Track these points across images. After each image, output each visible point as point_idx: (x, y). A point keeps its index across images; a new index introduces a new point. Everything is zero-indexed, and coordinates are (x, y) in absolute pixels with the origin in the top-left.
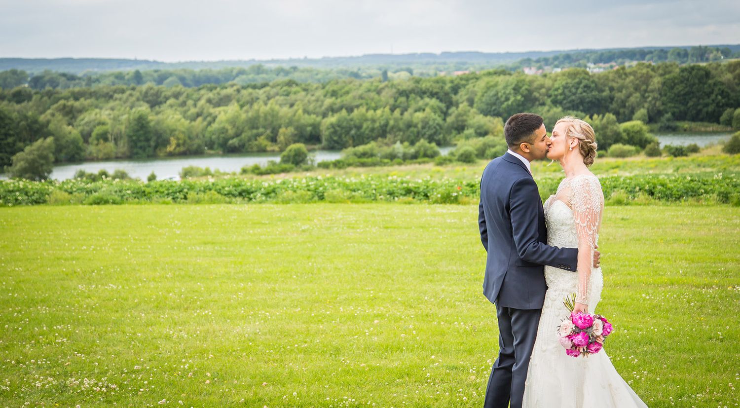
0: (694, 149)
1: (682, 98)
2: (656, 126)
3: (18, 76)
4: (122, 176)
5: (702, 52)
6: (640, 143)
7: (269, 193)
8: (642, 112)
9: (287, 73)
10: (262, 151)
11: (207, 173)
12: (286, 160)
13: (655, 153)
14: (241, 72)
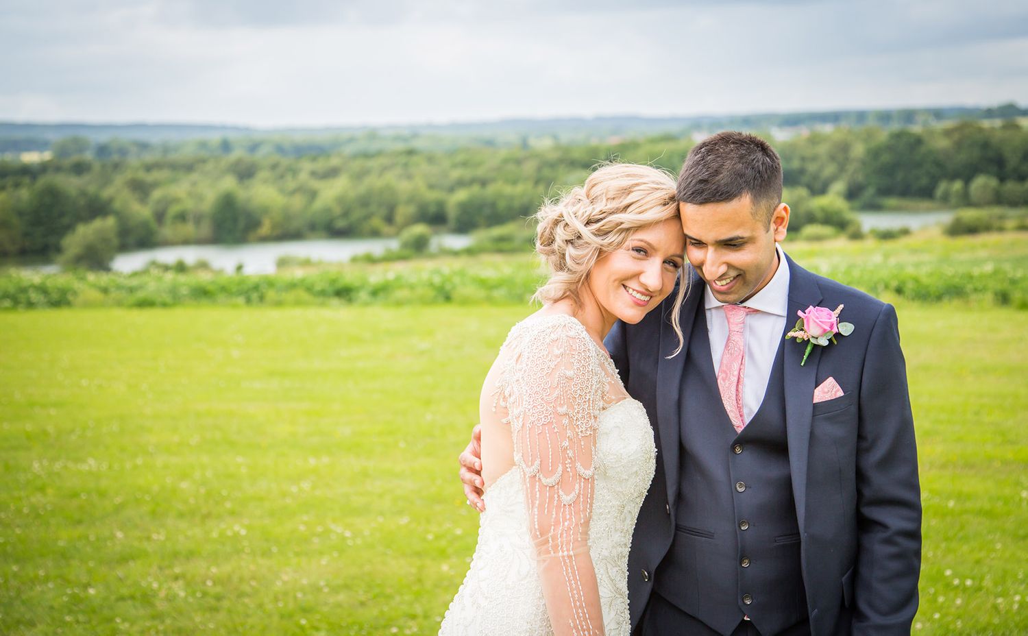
0: (905, 232)
1: (888, 170)
2: (857, 203)
3: (80, 145)
4: (203, 265)
5: (909, 115)
6: (839, 224)
7: (378, 292)
8: (839, 187)
9: (405, 139)
10: (375, 234)
11: (307, 263)
12: (405, 245)
13: (857, 236)
14: (351, 140)
